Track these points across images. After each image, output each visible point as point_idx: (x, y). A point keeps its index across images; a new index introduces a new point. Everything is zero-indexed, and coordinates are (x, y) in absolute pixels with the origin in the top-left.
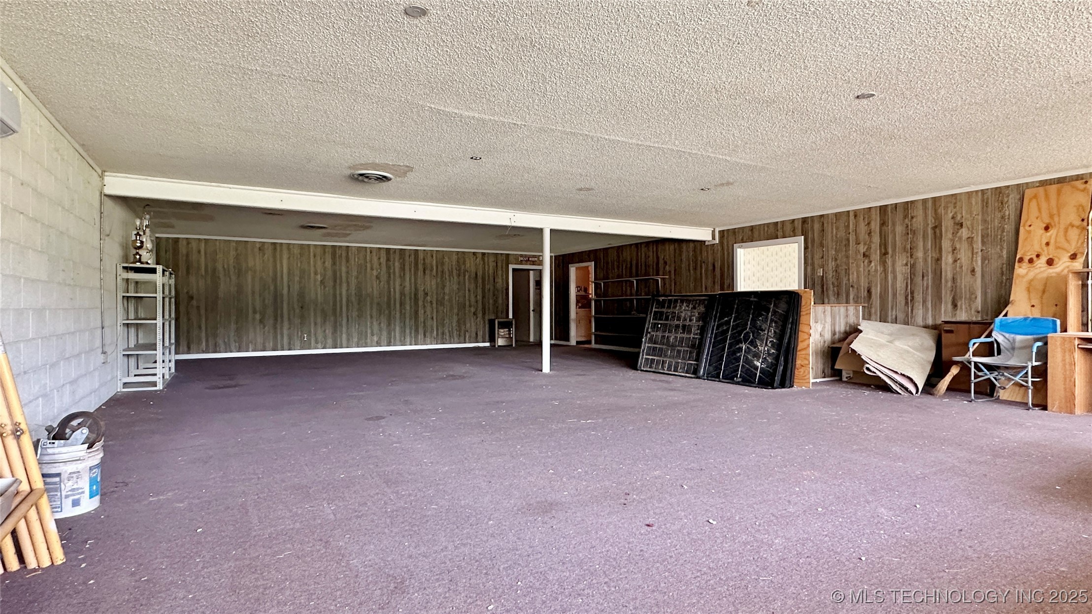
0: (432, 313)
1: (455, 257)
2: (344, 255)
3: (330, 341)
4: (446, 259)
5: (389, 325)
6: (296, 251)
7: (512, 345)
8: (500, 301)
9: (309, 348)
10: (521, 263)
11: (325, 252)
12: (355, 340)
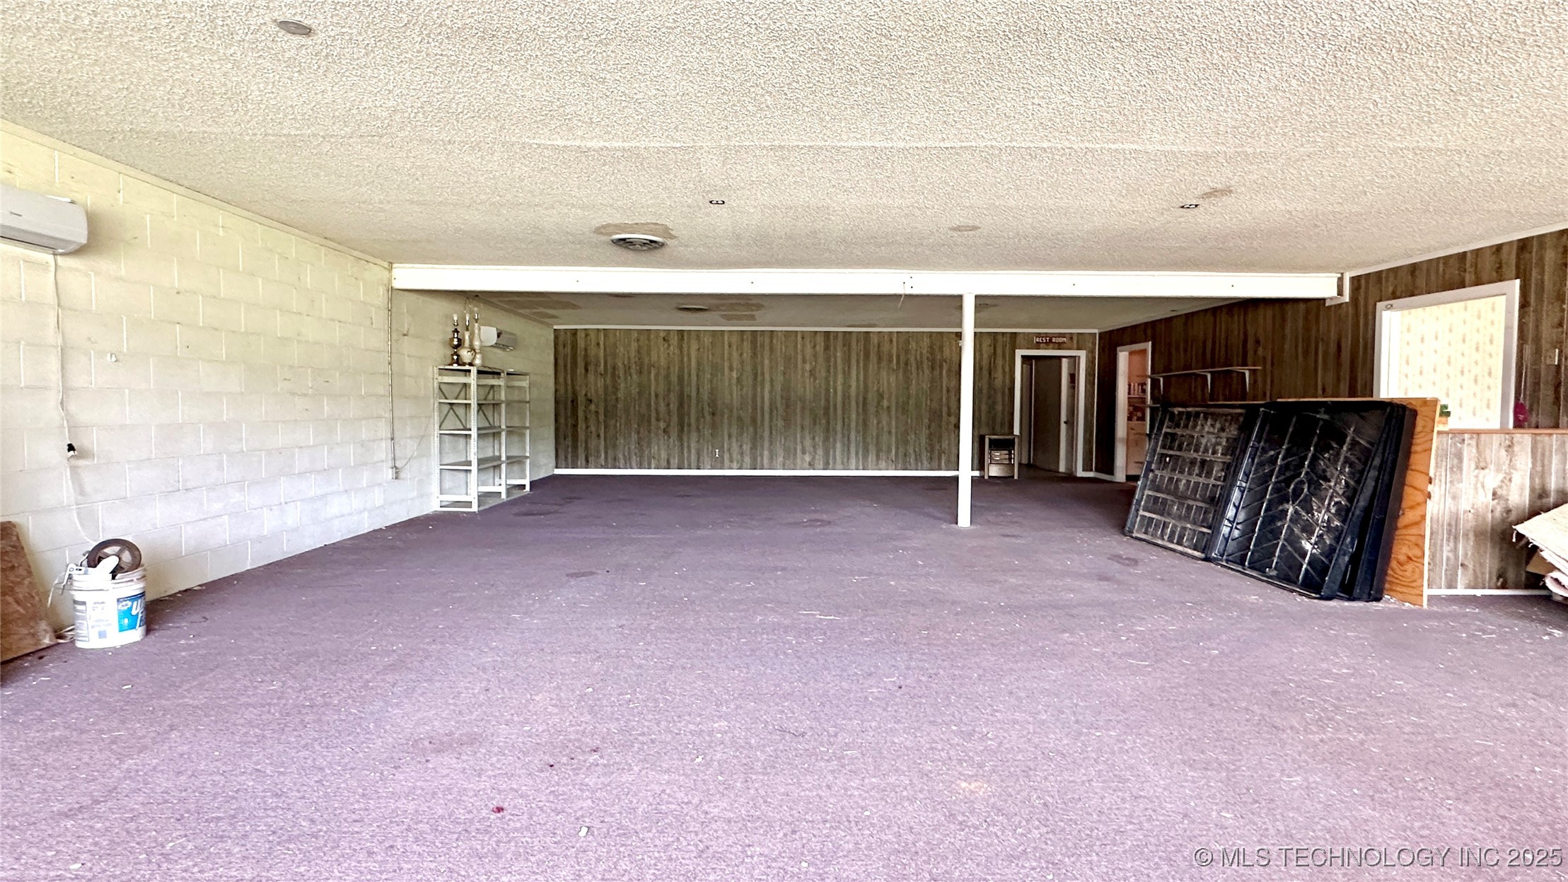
0: (889, 424)
1: (926, 341)
2: (767, 341)
3: (747, 460)
4: (913, 345)
5: (826, 439)
6: (707, 340)
7: (1013, 477)
8: (999, 407)
9: (722, 468)
10: (1038, 346)
11: (742, 340)
12: (780, 459)
